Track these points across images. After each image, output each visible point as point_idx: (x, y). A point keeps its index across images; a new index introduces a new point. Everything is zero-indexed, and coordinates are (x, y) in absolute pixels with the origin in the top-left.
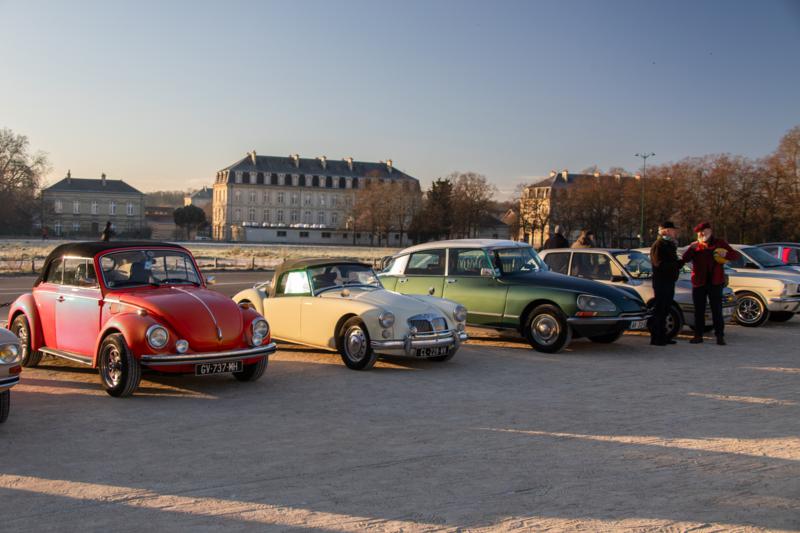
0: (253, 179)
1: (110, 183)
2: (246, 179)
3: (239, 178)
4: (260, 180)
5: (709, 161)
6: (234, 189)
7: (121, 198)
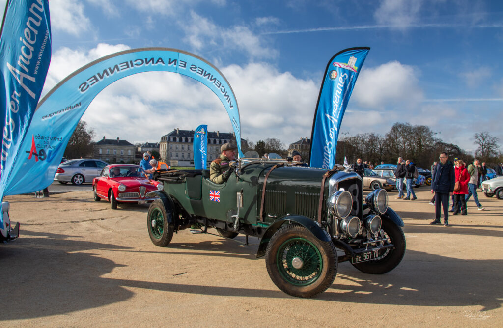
0: (178, 140)
1: (121, 141)
2: (175, 140)
3: (172, 140)
4: (181, 140)
5: (367, 135)
6: (170, 144)
7: (126, 147)
